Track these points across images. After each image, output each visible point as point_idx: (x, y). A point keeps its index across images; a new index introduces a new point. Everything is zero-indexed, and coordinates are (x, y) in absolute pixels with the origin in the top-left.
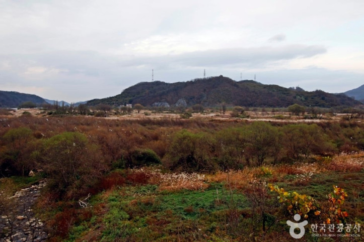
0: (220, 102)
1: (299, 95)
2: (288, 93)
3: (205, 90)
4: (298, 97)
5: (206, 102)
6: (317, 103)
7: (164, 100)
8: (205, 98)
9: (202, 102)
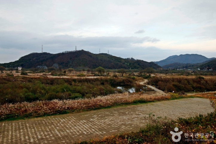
0: (80, 66)
1: (127, 62)
2: (121, 61)
3: (71, 59)
4: (126, 63)
5: (71, 65)
6: (135, 67)
7: (44, 64)
8: (71, 63)
9: (68, 66)
